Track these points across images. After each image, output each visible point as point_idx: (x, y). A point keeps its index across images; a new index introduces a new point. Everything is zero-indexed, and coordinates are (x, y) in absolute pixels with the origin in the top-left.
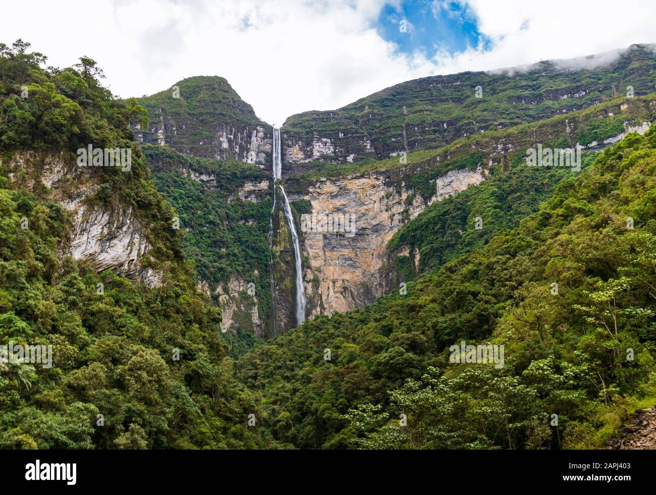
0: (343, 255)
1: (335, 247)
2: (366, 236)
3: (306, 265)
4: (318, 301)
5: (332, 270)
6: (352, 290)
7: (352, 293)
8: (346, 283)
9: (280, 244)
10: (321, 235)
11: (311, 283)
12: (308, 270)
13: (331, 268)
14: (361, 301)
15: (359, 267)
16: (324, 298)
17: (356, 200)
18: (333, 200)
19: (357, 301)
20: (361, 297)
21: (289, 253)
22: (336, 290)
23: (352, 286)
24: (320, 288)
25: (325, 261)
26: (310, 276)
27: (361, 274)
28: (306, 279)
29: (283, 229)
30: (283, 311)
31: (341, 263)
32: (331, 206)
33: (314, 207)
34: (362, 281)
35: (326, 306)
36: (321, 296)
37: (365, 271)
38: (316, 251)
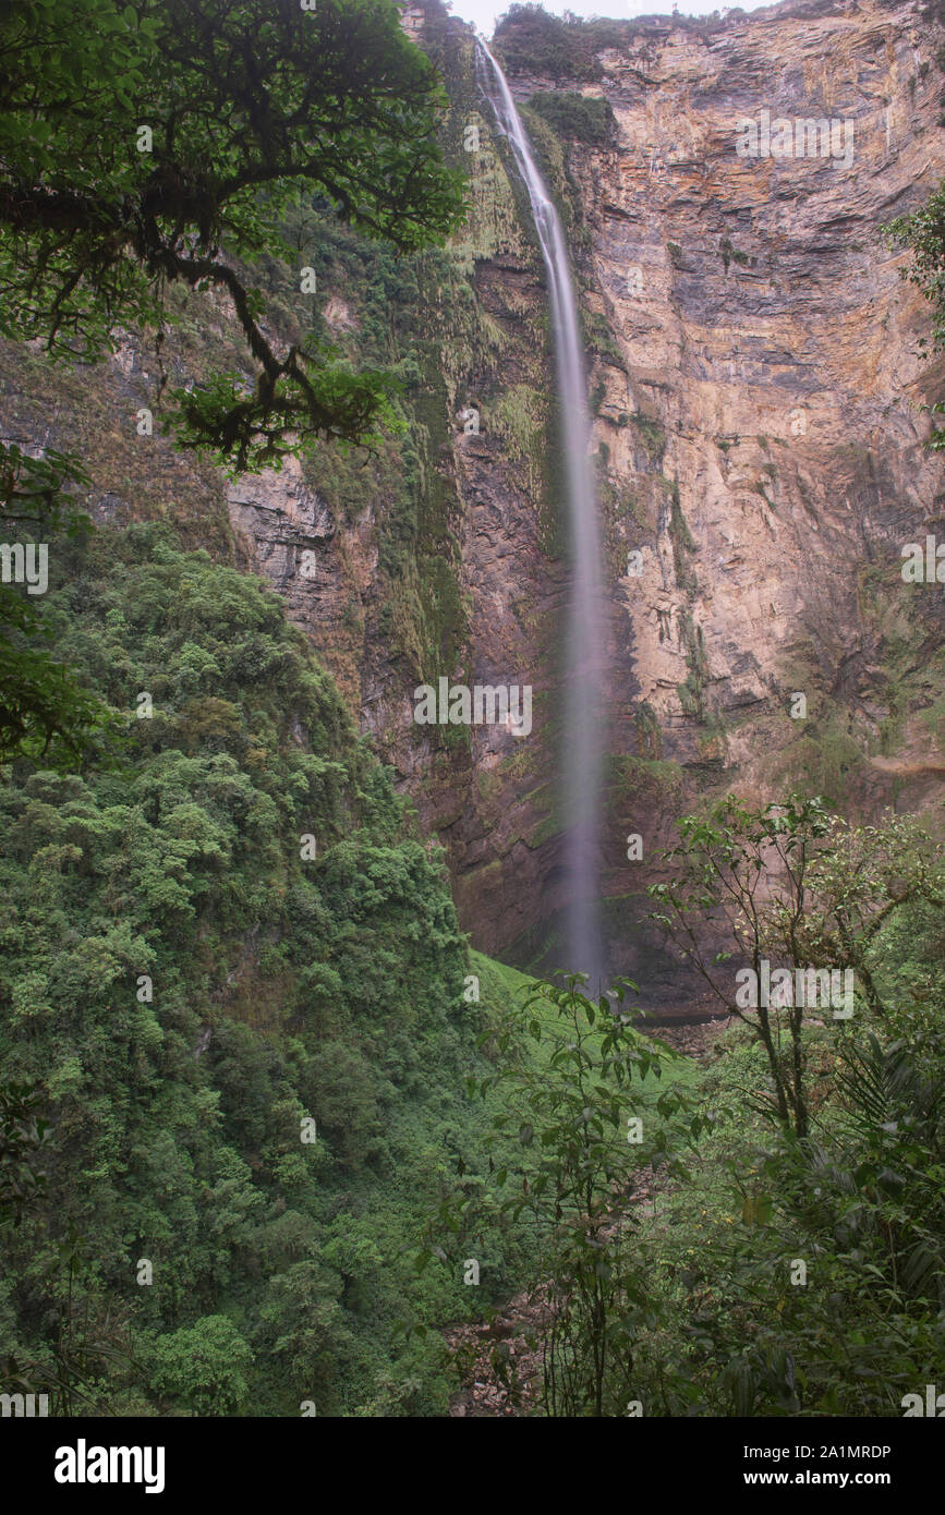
0: (755, 340)
1: (719, 308)
2: (850, 257)
3: (601, 347)
4: (662, 509)
5: (714, 396)
6: (804, 475)
7: (803, 490)
8: (776, 449)
9: (476, 236)
10: (661, 249)
11: (625, 433)
12: (613, 372)
13: (708, 388)
14: (843, 520)
15: (822, 388)
16: (688, 503)
17: (803, 103)
18: (704, 113)
19: (829, 520)
20: (841, 504)
21: (523, 281)
22: (733, 477)
23: (801, 462)
24: (667, 458)
25: (682, 349)
26: (622, 401)
27: (833, 415)
28: (604, 411)
29: (490, 175)
30: (498, 537)
31: (748, 373)
32: (696, 133)
33: (628, 129)
34: (842, 442)
35: (698, 537)
36: (674, 490)
37: (853, 397)
38: (643, 307)
